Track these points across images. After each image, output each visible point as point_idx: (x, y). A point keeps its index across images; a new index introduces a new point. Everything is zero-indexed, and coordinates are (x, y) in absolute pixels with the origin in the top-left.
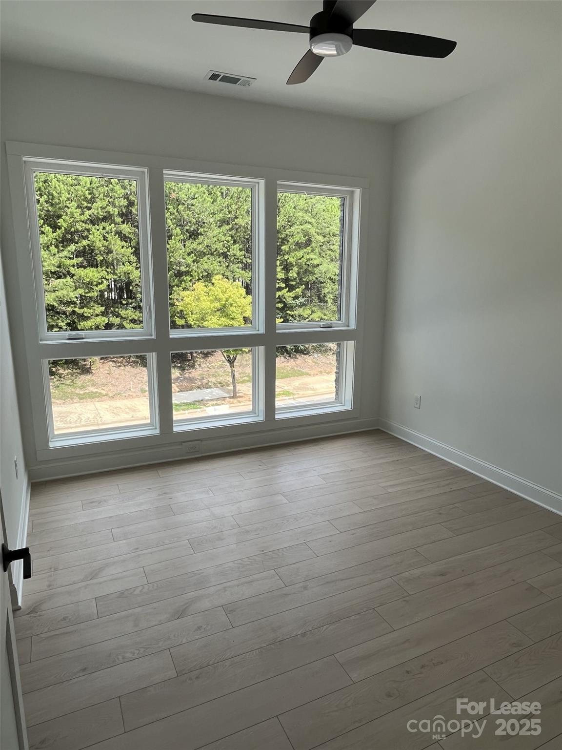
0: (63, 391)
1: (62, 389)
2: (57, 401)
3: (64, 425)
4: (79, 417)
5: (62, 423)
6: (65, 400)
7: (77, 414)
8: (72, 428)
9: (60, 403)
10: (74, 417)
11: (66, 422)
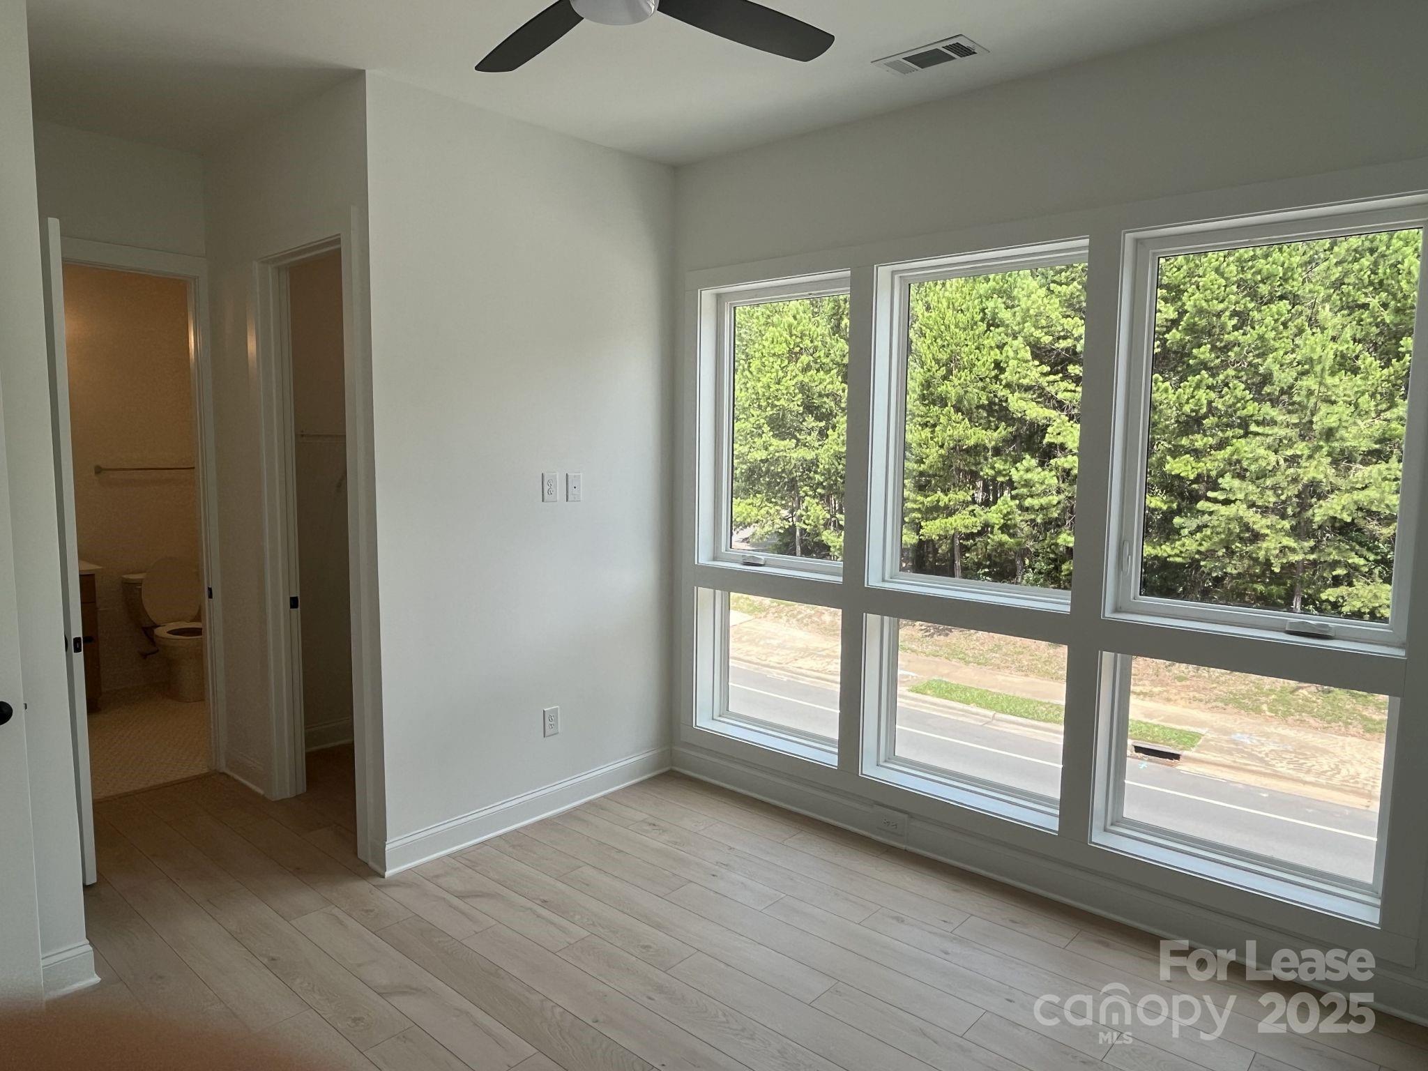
0: (1335, 703)
1: (1335, 699)
2: (1312, 721)
3: (1291, 772)
4: (1337, 766)
5: (1292, 766)
6: (1329, 722)
7: (1336, 760)
8: (1305, 783)
9: (1317, 725)
10: (1325, 763)
11: (1299, 767)
